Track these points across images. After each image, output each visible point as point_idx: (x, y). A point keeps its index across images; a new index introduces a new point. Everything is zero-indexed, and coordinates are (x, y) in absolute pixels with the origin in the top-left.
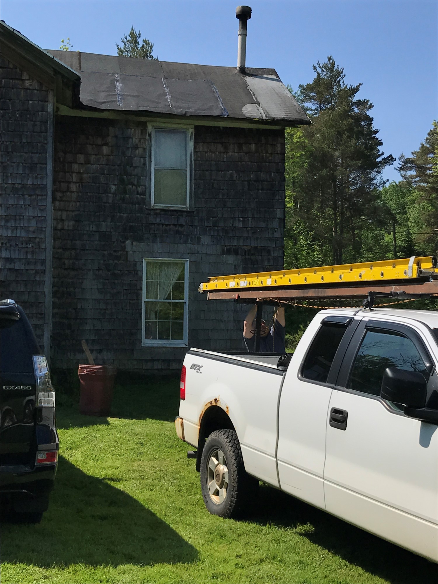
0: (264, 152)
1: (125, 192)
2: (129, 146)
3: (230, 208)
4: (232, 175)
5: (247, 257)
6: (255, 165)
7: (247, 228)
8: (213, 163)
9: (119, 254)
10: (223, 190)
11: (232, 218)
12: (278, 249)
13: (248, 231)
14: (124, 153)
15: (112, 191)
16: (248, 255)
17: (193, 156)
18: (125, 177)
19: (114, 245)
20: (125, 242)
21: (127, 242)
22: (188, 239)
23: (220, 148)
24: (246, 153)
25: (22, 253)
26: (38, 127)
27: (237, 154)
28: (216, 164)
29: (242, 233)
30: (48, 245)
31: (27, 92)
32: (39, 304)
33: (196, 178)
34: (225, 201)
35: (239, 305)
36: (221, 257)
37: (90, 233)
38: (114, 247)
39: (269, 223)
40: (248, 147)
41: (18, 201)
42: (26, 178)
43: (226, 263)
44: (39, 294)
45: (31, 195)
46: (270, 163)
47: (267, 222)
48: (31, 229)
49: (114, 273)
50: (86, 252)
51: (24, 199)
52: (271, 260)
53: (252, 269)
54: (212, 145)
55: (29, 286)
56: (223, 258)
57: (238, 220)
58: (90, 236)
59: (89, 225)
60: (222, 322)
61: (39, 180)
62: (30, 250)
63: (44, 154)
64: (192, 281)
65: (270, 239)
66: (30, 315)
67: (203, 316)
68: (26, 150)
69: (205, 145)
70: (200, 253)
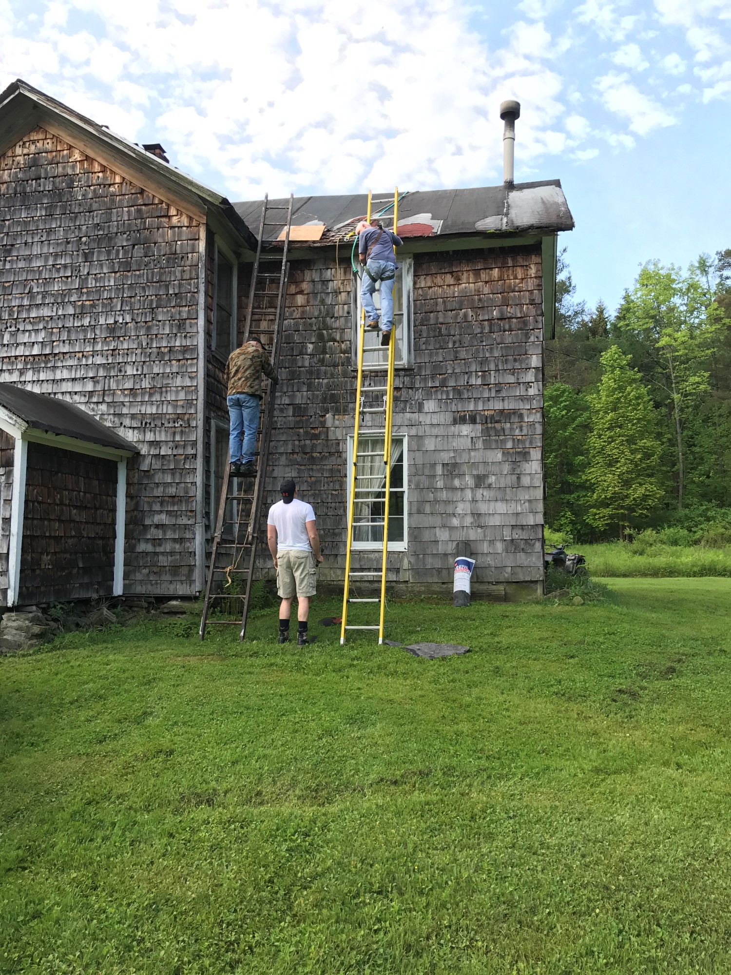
0: (512, 278)
1: (324, 352)
2: (329, 291)
3: (464, 359)
4: (465, 315)
5: (489, 425)
6: (498, 298)
7: (489, 385)
8: (440, 300)
9: (317, 432)
10: (453, 336)
11: (467, 373)
12: (534, 411)
13: (490, 389)
14: (323, 302)
15: (309, 351)
16: (491, 423)
17: (411, 294)
18: (325, 332)
19: (311, 420)
20: (325, 416)
21: (327, 415)
22: (406, 407)
23: (449, 279)
24: (486, 282)
25: (169, 434)
26: (188, 272)
27: (473, 285)
28: (444, 302)
29: (482, 393)
30: (199, 422)
31: (175, 231)
32: (189, 499)
33: (417, 323)
34: (456, 351)
35: (479, 492)
36: (453, 428)
37: (282, 406)
38: (311, 423)
39: (520, 376)
40: (489, 274)
41: (164, 369)
42: (173, 339)
43: (459, 436)
44: (189, 485)
45: (179, 360)
46: (520, 292)
47: (518, 375)
48: (180, 403)
49: (312, 457)
50: (277, 431)
51: (171, 366)
52: (524, 428)
53: (496, 441)
54: (438, 277)
55: (178, 476)
56: (455, 429)
57: (476, 375)
58: (282, 410)
59: (281, 397)
60: (455, 516)
61: (188, 340)
62: (179, 430)
63: (194, 307)
64: (413, 463)
65: (522, 398)
66: (179, 513)
67: (428, 509)
68: (173, 304)
69: (428, 278)
70: (423, 423)
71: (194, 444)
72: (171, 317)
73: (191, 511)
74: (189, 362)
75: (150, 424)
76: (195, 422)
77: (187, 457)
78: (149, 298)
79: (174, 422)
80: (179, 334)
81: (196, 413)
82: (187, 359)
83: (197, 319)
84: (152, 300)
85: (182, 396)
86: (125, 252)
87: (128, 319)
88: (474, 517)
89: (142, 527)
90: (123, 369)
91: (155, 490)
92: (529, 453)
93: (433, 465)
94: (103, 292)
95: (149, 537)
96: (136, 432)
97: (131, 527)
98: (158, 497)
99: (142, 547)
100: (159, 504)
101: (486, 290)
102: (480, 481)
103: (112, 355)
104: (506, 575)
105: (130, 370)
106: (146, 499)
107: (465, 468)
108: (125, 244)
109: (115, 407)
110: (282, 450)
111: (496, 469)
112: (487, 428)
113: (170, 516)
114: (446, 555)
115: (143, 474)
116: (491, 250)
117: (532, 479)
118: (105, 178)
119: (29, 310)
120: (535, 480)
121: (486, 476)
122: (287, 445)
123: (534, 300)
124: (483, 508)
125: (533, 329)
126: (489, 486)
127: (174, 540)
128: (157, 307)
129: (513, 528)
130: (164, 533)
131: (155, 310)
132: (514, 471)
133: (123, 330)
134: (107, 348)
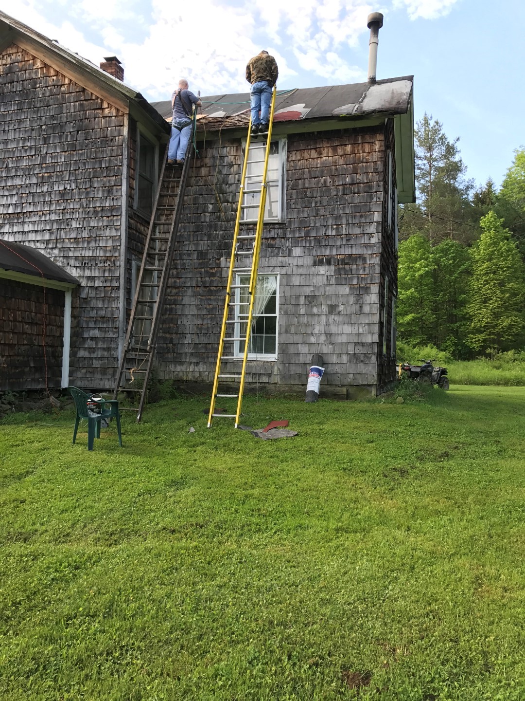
0: (361, 152)
2: (225, 164)
3: (323, 216)
4: (325, 182)
5: (341, 266)
6: (350, 167)
7: (341, 235)
8: (307, 170)
9: (214, 271)
10: (316, 197)
12: (375, 256)
13: (342, 239)
14: (220, 172)
15: (210, 210)
16: (342, 265)
17: (285, 166)
18: (221, 195)
19: (210, 262)
20: (220, 259)
21: (222, 259)
22: (279, 252)
23: (314, 154)
24: (341, 156)
25: (101, 271)
26: (116, 151)
27: (331, 158)
28: (310, 172)
29: (335, 241)
30: (121, 263)
31: (106, 120)
32: (114, 319)
33: (289, 188)
34: (318, 209)
35: (332, 318)
36: (313, 268)
37: (189, 252)
38: (210, 265)
39: (365, 229)
40: (344, 149)
41: (98, 223)
42: (105, 201)
43: (318, 274)
44: (114, 309)
45: (108, 217)
46: (367, 163)
47: (363, 227)
48: (108, 249)
49: (210, 290)
50: (186, 271)
51: (103, 221)
52: (366, 269)
53: (346, 279)
54: (306, 152)
55: (106, 302)
56: (314, 270)
57: (332, 227)
58: (189, 255)
59: (189, 244)
60: (313, 335)
61: (115, 201)
62: (107, 268)
63: (119, 177)
64: (283, 295)
65: (366, 246)
66: (107, 329)
67: (293, 330)
68: (105, 175)
69: (298, 153)
70: (291, 265)
71: (118, 278)
72: (103, 185)
73: (116, 328)
74: (115, 218)
75: (88, 264)
76: (118, 263)
77: (113, 288)
78: (89, 170)
79: (104, 263)
80: (108, 197)
81: (120, 256)
82: (114, 216)
83: (121, 185)
84: (90, 172)
85: (110, 243)
86: (72, 136)
87: (73, 187)
88: (327, 336)
89: (81, 339)
90: (69, 223)
91: (91, 312)
92: (370, 288)
93: (298, 297)
94: (57, 166)
95: (86, 346)
96: (78, 270)
97: (74, 339)
98: (93, 317)
99: (82, 353)
100: (93, 323)
101: (341, 162)
102: (332, 308)
103: (63, 213)
104: (349, 380)
105: (75, 225)
106: (85, 319)
107: (321, 299)
108: (72, 130)
109: (64, 251)
110: (188, 284)
111: (344, 300)
112: (339, 268)
113: (101, 331)
114: (305, 364)
115: (82, 300)
116: (346, 131)
117: (371, 308)
118: (58, 80)
119: (6, 181)
120: (373, 309)
121: (336, 306)
122: (192, 281)
123: (377, 169)
124: (334, 329)
125: (376, 192)
126: (339, 313)
127: (104, 349)
128: (94, 178)
129: (355, 345)
130: (97, 344)
131: (92, 179)
132: (358, 302)
133: (70, 194)
134: (59, 208)
